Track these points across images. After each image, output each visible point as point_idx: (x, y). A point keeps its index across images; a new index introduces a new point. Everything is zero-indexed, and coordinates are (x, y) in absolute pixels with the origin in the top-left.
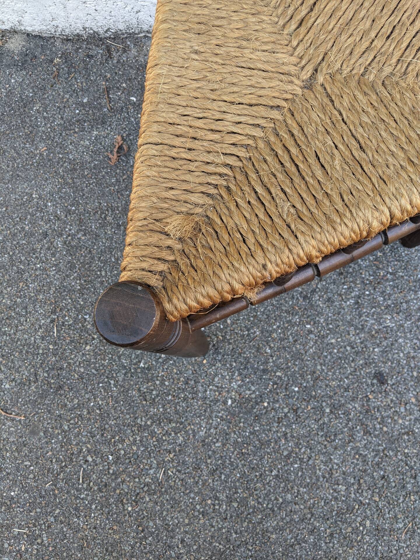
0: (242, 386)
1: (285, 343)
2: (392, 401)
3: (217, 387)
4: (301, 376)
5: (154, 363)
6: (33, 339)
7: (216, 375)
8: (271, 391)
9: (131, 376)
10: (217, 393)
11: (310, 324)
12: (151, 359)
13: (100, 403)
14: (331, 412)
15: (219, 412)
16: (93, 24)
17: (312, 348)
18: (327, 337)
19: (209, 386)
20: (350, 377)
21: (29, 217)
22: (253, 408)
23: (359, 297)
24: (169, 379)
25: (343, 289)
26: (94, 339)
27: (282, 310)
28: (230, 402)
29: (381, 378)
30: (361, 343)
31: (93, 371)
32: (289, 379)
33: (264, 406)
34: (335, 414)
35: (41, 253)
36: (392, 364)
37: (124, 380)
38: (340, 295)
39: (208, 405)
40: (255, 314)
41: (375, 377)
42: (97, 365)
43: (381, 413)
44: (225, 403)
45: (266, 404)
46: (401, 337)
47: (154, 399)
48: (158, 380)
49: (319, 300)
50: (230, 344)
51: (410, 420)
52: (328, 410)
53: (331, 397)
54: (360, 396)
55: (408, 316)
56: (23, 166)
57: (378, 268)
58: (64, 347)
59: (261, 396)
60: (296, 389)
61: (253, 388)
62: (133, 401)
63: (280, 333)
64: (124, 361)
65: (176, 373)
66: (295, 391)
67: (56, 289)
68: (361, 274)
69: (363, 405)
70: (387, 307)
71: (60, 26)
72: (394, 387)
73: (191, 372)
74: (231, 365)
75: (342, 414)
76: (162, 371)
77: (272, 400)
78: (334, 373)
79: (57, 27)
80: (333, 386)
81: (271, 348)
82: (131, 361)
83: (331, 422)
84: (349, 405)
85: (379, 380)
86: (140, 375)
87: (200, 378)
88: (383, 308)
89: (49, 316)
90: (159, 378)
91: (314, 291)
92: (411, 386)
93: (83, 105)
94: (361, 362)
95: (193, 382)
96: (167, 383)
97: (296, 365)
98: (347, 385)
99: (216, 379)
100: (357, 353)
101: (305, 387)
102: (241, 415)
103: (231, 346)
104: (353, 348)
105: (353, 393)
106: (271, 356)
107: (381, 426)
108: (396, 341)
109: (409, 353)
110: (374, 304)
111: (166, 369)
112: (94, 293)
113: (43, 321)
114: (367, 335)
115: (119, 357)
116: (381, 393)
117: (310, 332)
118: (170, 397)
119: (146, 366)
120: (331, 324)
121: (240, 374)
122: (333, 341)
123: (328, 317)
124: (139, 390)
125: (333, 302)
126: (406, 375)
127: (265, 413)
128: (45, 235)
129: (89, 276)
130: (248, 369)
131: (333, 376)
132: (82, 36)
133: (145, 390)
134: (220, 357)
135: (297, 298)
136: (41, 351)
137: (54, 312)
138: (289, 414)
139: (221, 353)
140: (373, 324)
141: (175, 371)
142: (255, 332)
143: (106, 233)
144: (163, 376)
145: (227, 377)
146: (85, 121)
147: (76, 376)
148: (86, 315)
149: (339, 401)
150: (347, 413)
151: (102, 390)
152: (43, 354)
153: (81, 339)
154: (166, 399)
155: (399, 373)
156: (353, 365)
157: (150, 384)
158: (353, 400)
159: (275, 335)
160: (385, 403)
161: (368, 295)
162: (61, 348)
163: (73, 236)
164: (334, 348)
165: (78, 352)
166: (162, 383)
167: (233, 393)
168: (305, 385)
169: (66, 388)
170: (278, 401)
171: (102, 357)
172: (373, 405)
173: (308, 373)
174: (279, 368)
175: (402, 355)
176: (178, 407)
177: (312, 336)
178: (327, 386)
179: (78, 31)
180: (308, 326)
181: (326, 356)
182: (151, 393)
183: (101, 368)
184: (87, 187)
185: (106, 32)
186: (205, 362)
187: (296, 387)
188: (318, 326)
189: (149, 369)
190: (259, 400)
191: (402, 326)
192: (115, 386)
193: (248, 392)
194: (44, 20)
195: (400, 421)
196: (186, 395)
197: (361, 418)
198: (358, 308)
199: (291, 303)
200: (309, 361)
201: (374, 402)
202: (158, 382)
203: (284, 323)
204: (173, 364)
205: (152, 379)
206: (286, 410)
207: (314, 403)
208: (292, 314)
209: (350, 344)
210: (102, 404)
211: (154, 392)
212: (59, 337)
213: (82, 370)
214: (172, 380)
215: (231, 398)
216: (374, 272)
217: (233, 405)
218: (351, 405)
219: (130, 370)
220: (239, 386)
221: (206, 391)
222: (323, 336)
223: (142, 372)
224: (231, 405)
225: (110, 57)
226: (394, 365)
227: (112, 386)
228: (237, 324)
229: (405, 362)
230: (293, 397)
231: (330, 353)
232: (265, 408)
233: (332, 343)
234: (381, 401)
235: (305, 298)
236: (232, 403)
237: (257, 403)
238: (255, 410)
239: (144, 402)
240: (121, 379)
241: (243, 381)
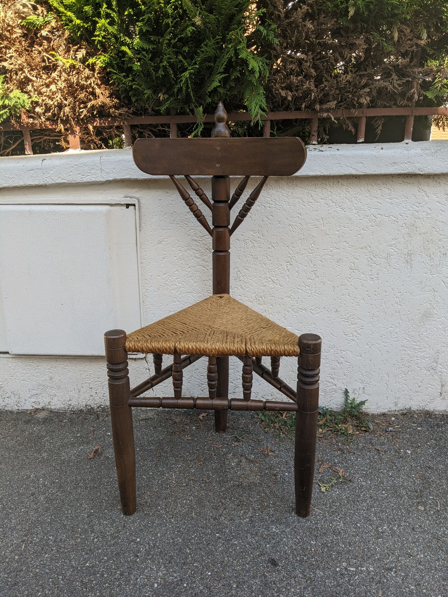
0: (167, 574)
1: (201, 546)
2: (284, 576)
3: (146, 576)
4: (213, 565)
5: (97, 563)
6: (3, 552)
7: (146, 567)
8: (189, 576)
9: (77, 572)
10: (146, 580)
11: (219, 533)
12: (96, 561)
13: (47, 592)
14: (237, 587)
15: (147, 593)
16: (92, 402)
17: (220, 547)
18: (232, 540)
19: (140, 576)
20: (250, 563)
21: (24, 486)
22: (174, 588)
23: (252, 517)
24: (108, 573)
25: (240, 513)
26: (52, 550)
27: (199, 526)
28: (156, 585)
29: (274, 563)
30: (257, 542)
31: (47, 571)
32: (203, 568)
33: (183, 586)
34: (240, 588)
35: (27, 503)
36: (280, 553)
37: (71, 575)
38: (239, 516)
39: (138, 589)
40: (179, 529)
41: (269, 561)
42: (51, 567)
43: (276, 585)
44: (152, 586)
45: (185, 585)
46: (284, 537)
47: (93, 587)
48: (98, 574)
49: (225, 520)
50: (159, 548)
51: (300, 588)
52: (235, 586)
53: (236, 577)
54: (259, 575)
55: (287, 526)
56: (29, 463)
57: (263, 502)
58: (27, 556)
59: (181, 580)
60: (210, 573)
61: (175, 575)
62: (75, 590)
63: (197, 540)
64: (73, 563)
65: (114, 569)
66: (208, 575)
67: (32, 522)
68: (252, 505)
69: (262, 581)
70: (272, 521)
71: (73, 404)
72: (284, 567)
73: (126, 567)
74: (159, 562)
75: (246, 588)
76: (103, 568)
77: (190, 582)
78: (238, 561)
79: (70, 405)
80: (238, 570)
81: (190, 549)
82: (79, 563)
83: (237, 594)
84: (251, 581)
85: (272, 564)
86: (84, 571)
87: (133, 571)
88: (269, 522)
89: (21, 538)
90: (100, 573)
91: (221, 515)
92: (297, 566)
93: (77, 437)
94: (257, 553)
95: (127, 573)
96: (105, 576)
97: (209, 558)
98: (248, 568)
99: (146, 571)
100: (254, 549)
101: (216, 572)
102: (165, 593)
103: (159, 550)
104: (250, 545)
105: (253, 573)
106: (191, 554)
107: (278, 594)
108: (282, 540)
109: (292, 546)
110: (262, 520)
111: (106, 566)
112: (60, 523)
113: (15, 541)
114: (260, 538)
115: (70, 561)
116: (275, 572)
117: (219, 538)
118: (107, 585)
119: (91, 565)
120: (234, 533)
121: (165, 567)
122: (236, 542)
123: (232, 529)
124: (82, 581)
125: (234, 520)
126: (292, 559)
127: (184, 591)
128: (33, 494)
129: (59, 514)
130: (172, 563)
131: (237, 563)
132: (83, 411)
133: (87, 581)
134: (150, 557)
135: (209, 519)
136: (7, 560)
137: (25, 536)
138: (204, 591)
139: (151, 554)
140: (263, 531)
141: (114, 567)
142: (178, 540)
143: (77, 491)
144: (104, 571)
145: (155, 569)
146: (76, 443)
147: (32, 574)
148: (50, 536)
149: (243, 579)
150: (250, 587)
151: (51, 584)
152: (8, 562)
153: (43, 550)
154: (103, 586)
155: (286, 559)
156: (252, 555)
157: (91, 577)
158: (253, 578)
159: (193, 541)
160: (279, 578)
161: (258, 516)
162: (25, 557)
163: (53, 494)
164: (237, 547)
165: (37, 559)
166: (102, 575)
167: (159, 580)
168: (216, 570)
169: (20, 584)
170: (195, 582)
171: (57, 561)
172: (270, 580)
173: (218, 562)
174: (196, 561)
175: (286, 548)
176: (113, 591)
177: (220, 540)
178: (233, 570)
179: (82, 407)
180: (218, 535)
181: (232, 552)
182: (91, 583)
183: (54, 568)
184: (69, 471)
185: (98, 408)
186: (138, 560)
187: (209, 572)
188: (225, 534)
189: (92, 567)
190: (180, 583)
191: (284, 531)
192: (62, 579)
193: (171, 578)
194: (65, 401)
195: (293, 590)
196: (120, 583)
197: (261, 589)
198: (252, 523)
199: (205, 522)
200: (218, 555)
201: (270, 578)
202: (98, 575)
203: (200, 534)
204: (112, 563)
205: (93, 574)
206: (201, 588)
207: (224, 582)
208: (206, 529)
209: (248, 543)
210: (48, 593)
211: (94, 582)
212: (25, 551)
213: (38, 571)
214: (110, 573)
215: (157, 583)
216: (261, 504)
217: (159, 587)
218: (253, 581)
219: (77, 568)
220: (164, 574)
221: (137, 579)
222: (229, 540)
223: (87, 569)
224: (157, 587)
225: (98, 419)
226: (282, 554)
227: (60, 580)
228: (165, 536)
229: (289, 552)
230: (207, 579)
231: (235, 550)
232: (184, 587)
233: (235, 544)
234: (276, 577)
235: (215, 519)
236: (158, 586)
237: (178, 585)
238: (176, 590)
239: (85, 590)
240: (68, 574)
241: (168, 571)
